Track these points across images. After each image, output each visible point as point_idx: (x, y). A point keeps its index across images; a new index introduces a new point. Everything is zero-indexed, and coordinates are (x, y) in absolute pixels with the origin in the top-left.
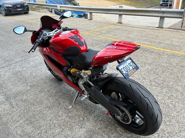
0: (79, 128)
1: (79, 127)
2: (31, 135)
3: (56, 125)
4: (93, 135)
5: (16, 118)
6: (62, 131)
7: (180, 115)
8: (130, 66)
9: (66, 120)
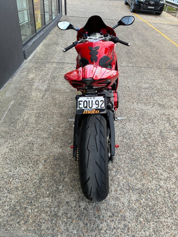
0: (59, 147)
1: (60, 145)
2: (29, 124)
3: (49, 131)
4: (60, 159)
5: (35, 107)
6: (47, 138)
7: (173, 228)
8: (95, 104)
9: (59, 133)
